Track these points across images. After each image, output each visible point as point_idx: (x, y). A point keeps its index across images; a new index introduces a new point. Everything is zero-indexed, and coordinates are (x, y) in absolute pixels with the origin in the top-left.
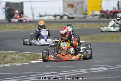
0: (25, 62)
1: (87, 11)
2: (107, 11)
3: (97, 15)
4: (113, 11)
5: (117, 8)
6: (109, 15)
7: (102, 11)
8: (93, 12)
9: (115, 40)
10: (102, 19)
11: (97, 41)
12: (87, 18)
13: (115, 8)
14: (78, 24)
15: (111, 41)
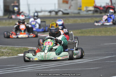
0: (12, 56)
1: (81, 7)
2: (101, 7)
3: (90, 11)
4: (106, 6)
5: (110, 4)
6: (102, 10)
7: (95, 7)
8: (87, 7)
9: (103, 34)
10: (96, 14)
11: (86, 35)
12: (81, 13)
13: (108, 4)
14: (72, 19)
15: (99, 35)
